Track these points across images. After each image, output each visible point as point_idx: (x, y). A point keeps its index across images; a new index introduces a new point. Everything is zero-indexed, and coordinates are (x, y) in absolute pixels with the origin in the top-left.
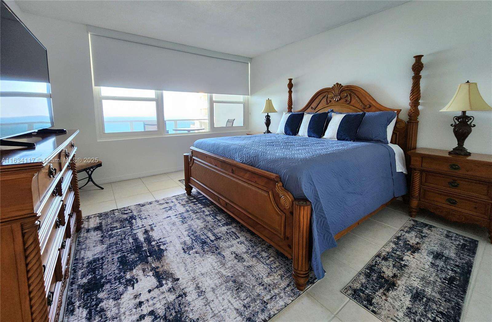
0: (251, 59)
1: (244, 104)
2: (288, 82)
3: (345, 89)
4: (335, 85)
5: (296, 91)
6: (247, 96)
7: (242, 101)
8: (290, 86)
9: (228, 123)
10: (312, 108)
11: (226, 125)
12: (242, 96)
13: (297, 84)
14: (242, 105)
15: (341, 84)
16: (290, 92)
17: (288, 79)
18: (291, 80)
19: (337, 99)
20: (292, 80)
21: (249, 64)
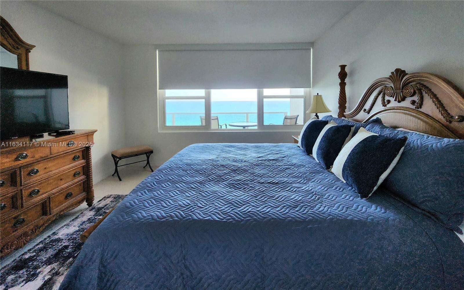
0: (312, 44)
1: (304, 99)
2: (339, 70)
3: (411, 80)
4: (393, 72)
5: (352, 83)
6: (308, 89)
7: (303, 94)
8: (343, 75)
9: (285, 119)
10: (365, 110)
11: (283, 122)
12: (303, 89)
13: (352, 73)
14: (302, 100)
15: (404, 71)
16: (343, 85)
17: (340, 66)
18: (343, 67)
19: (399, 98)
20: (346, 67)
21: (312, 49)
